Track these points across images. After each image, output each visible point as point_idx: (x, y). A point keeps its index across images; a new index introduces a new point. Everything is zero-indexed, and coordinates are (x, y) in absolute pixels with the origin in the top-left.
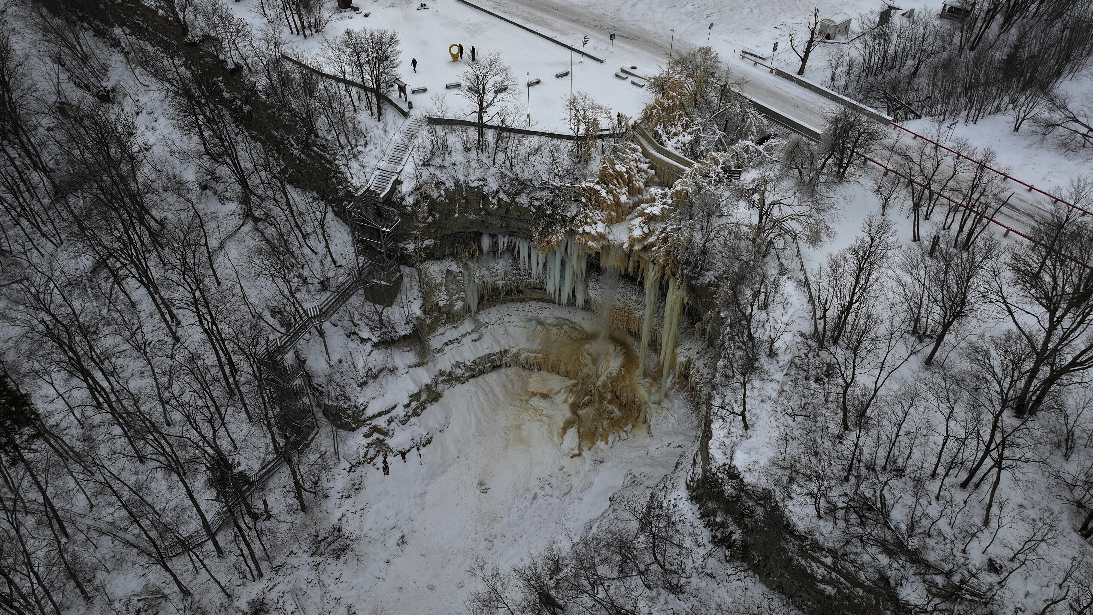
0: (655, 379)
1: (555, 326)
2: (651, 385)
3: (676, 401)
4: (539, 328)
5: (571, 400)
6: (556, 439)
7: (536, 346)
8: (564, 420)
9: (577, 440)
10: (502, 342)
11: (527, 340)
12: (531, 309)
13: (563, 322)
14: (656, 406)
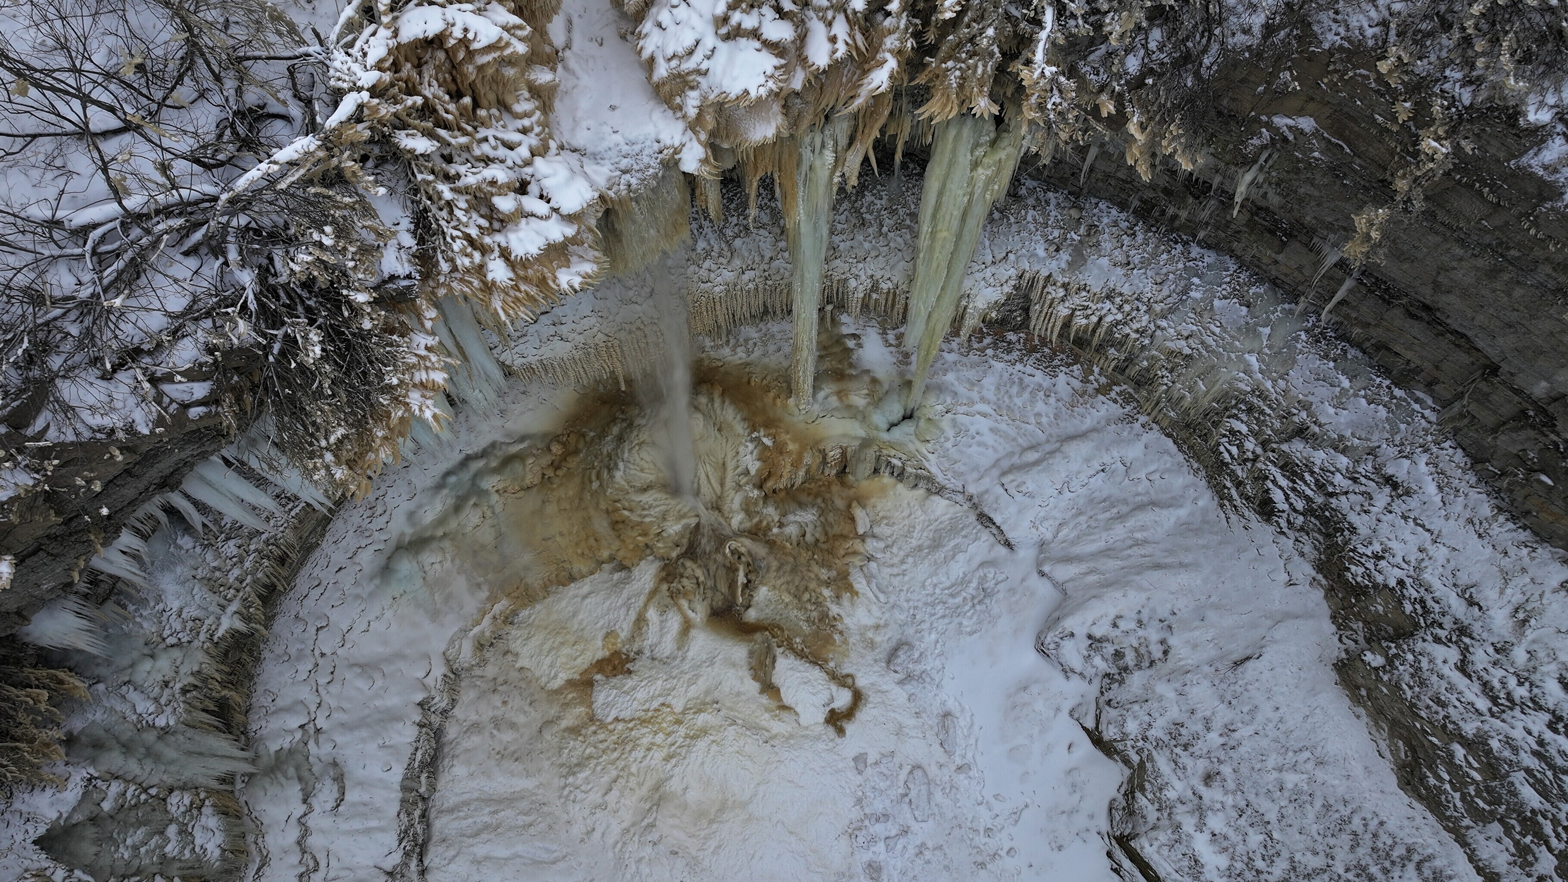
0: (839, 376)
1: (457, 509)
2: (841, 394)
3: (950, 377)
4: (428, 558)
5: (699, 614)
6: (778, 727)
7: (471, 604)
8: (745, 674)
9: (816, 674)
10: (392, 701)
11: (435, 615)
12: (351, 541)
13: (466, 476)
14: (908, 427)
